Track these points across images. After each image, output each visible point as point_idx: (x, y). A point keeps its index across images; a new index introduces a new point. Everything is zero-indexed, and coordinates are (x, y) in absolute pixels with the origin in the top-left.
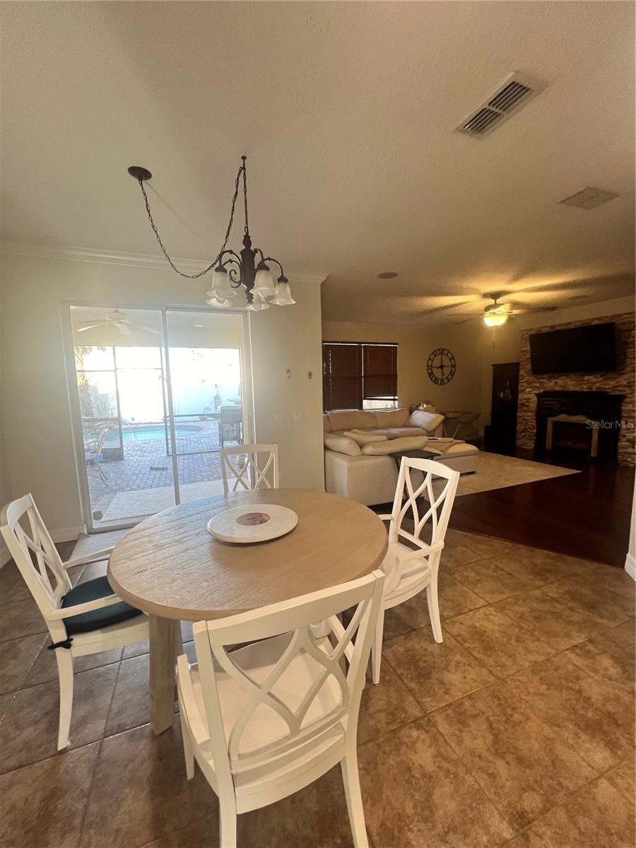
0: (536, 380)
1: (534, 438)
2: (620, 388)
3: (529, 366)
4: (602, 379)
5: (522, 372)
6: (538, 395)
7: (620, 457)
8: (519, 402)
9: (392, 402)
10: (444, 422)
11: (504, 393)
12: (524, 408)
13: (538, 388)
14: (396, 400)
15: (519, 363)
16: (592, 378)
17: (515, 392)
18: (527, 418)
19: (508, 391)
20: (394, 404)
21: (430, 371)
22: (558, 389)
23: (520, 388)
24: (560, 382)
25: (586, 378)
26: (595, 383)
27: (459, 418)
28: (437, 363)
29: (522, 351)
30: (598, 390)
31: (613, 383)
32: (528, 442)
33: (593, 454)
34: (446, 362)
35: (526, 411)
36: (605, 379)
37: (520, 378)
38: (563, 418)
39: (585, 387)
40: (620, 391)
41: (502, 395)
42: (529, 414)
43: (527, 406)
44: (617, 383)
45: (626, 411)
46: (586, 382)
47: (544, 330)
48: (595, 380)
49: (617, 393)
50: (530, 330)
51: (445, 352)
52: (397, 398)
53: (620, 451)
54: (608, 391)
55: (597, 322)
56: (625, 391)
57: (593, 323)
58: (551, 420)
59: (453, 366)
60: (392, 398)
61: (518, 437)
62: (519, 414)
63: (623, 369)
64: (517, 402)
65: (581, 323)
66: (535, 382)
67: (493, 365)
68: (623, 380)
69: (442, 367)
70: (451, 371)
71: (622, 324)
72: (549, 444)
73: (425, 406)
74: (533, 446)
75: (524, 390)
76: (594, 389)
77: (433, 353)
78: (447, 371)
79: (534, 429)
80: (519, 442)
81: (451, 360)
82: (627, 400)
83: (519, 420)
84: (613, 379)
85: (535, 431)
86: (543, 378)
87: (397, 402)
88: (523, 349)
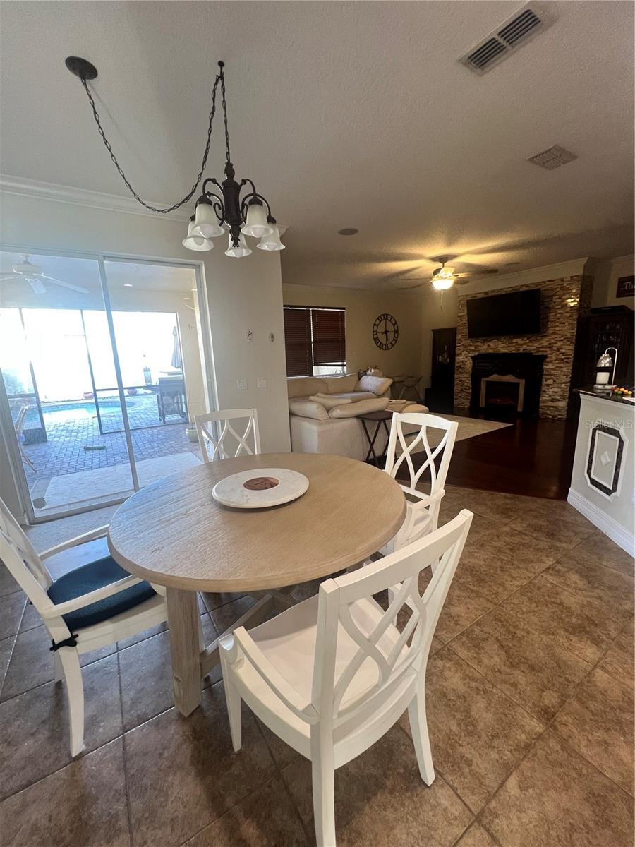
0: (471, 344)
1: (470, 398)
2: (542, 349)
3: (465, 331)
4: (528, 341)
5: (459, 337)
6: (474, 358)
7: (540, 410)
8: (457, 365)
9: (341, 368)
10: (392, 386)
11: (442, 356)
12: (460, 370)
13: (473, 351)
14: (345, 365)
15: (456, 328)
16: (520, 341)
17: (453, 356)
18: (463, 379)
19: (446, 355)
20: (343, 369)
21: (375, 337)
22: (491, 351)
23: (458, 352)
24: (491, 344)
25: (514, 341)
26: (522, 345)
27: (403, 381)
28: (381, 328)
29: (459, 317)
30: (524, 351)
31: (536, 345)
32: (463, 401)
33: (520, 409)
34: (390, 328)
35: (462, 373)
36: (530, 341)
37: (457, 341)
38: (495, 377)
39: (514, 349)
40: (543, 351)
41: (440, 358)
42: (466, 376)
43: (463, 368)
44: (540, 344)
45: (547, 370)
46: (514, 344)
47: (479, 296)
48: (522, 342)
49: (540, 354)
50: (466, 296)
51: (389, 318)
52: (345, 363)
53: (541, 405)
54: (533, 352)
55: (525, 289)
56: (546, 351)
57: (521, 290)
58: (484, 380)
59: (396, 331)
60: (340, 363)
61: (455, 397)
62: (456, 376)
63: (545, 332)
64: (455, 365)
65: (511, 289)
66: (471, 345)
67: (432, 330)
68: (545, 342)
69: (386, 332)
70: (395, 336)
71: (545, 290)
72: (482, 403)
73: (373, 371)
74: (469, 404)
75: (461, 354)
76: (521, 350)
77: (378, 318)
78: (391, 336)
79: (469, 389)
80: (456, 402)
81: (394, 325)
82: (548, 360)
83: (456, 381)
84: (536, 340)
85: (471, 391)
86: (477, 342)
87: (345, 368)
88: (460, 314)
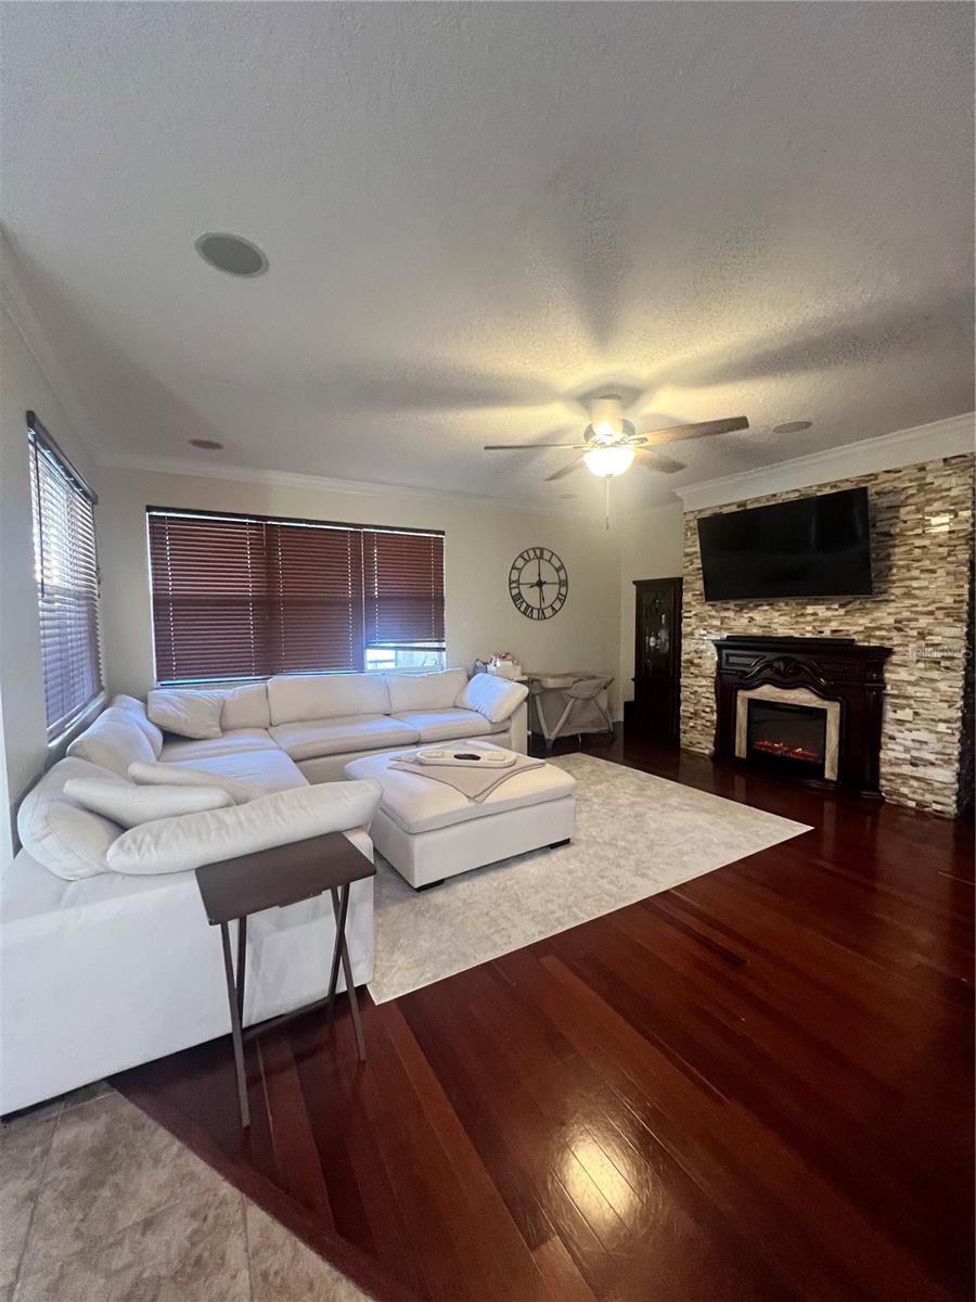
0: (713, 613)
1: (714, 732)
2: (878, 633)
3: (700, 585)
4: (842, 612)
5: (687, 597)
6: (720, 646)
7: (883, 782)
8: (684, 657)
11: (657, 638)
12: (692, 669)
13: (719, 629)
14: (444, 649)
15: (681, 579)
16: (822, 611)
17: (676, 637)
18: (698, 690)
19: (663, 635)
20: (440, 657)
21: (515, 592)
22: (755, 631)
23: (685, 630)
24: (758, 616)
25: (810, 609)
26: (828, 620)
27: (568, 688)
28: (529, 574)
29: (687, 555)
30: (836, 636)
31: (864, 621)
32: (701, 738)
33: (830, 773)
34: (549, 574)
35: (696, 676)
36: (847, 613)
37: (684, 607)
38: (767, 692)
39: (809, 628)
40: (882, 638)
41: (652, 642)
42: (704, 682)
43: (698, 666)
44: (873, 620)
45: (897, 684)
46: (810, 618)
47: (726, 510)
48: (829, 614)
49: (874, 643)
50: (700, 511)
51: (547, 555)
52: (444, 645)
53: (884, 769)
54: (855, 637)
55: (827, 491)
56: (890, 639)
57: (819, 494)
58: (743, 695)
59: (564, 583)
60: (436, 645)
61: (682, 727)
62: (683, 681)
63: (885, 592)
64: (680, 656)
65: (797, 494)
66: (711, 617)
67: (634, 582)
68: (885, 615)
69: (540, 584)
70: (559, 593)
71: (877, 493)
72: (741, 748)
73: (498, 664)
74: (711, 746)
75: (692, 634)
76: (827, 633)
77: (521, 556)
78: (550, 592)
79: (712, 712)
80: (684, 739)
81: (558, 570)
82: (894, 659)
83: (684, 694)
84: (863, 611)
85: (715, 717)
86: (728, 609)
87: (444, 653)
88: (687, 550)
